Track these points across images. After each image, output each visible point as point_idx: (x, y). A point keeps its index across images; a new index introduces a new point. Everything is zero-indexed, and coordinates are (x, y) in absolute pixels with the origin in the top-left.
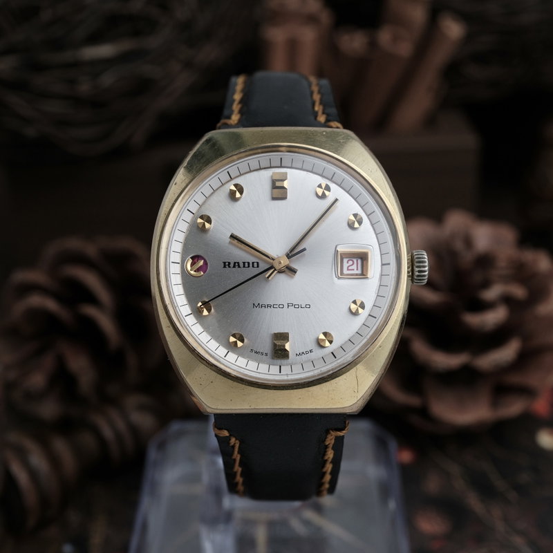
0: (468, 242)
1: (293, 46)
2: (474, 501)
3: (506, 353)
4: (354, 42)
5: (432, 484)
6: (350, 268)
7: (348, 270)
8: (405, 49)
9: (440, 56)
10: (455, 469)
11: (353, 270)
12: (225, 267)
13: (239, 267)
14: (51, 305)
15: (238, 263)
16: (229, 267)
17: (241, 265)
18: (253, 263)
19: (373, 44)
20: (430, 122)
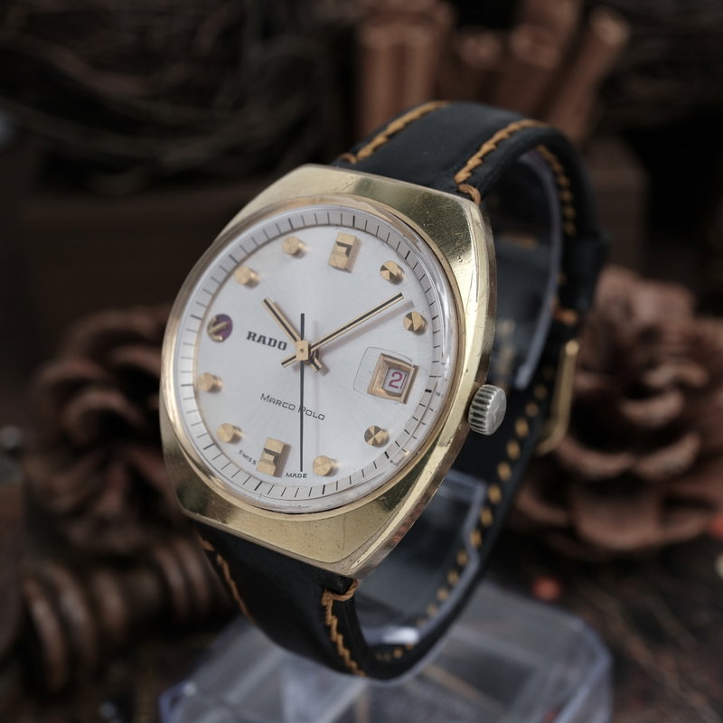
0: (628, 309)
3: (679, 455)
4: (481, 49)
6: (393, 384)
7: (390, 385)
8: (548, 57)
9: (594, 66)
11: (397, 387)
12: (249, 338)
13: (264, 343)
15: (265, 338)
16: (253, 340)
17: (267, 341)
18: (280, 343)
19: (506, 52)
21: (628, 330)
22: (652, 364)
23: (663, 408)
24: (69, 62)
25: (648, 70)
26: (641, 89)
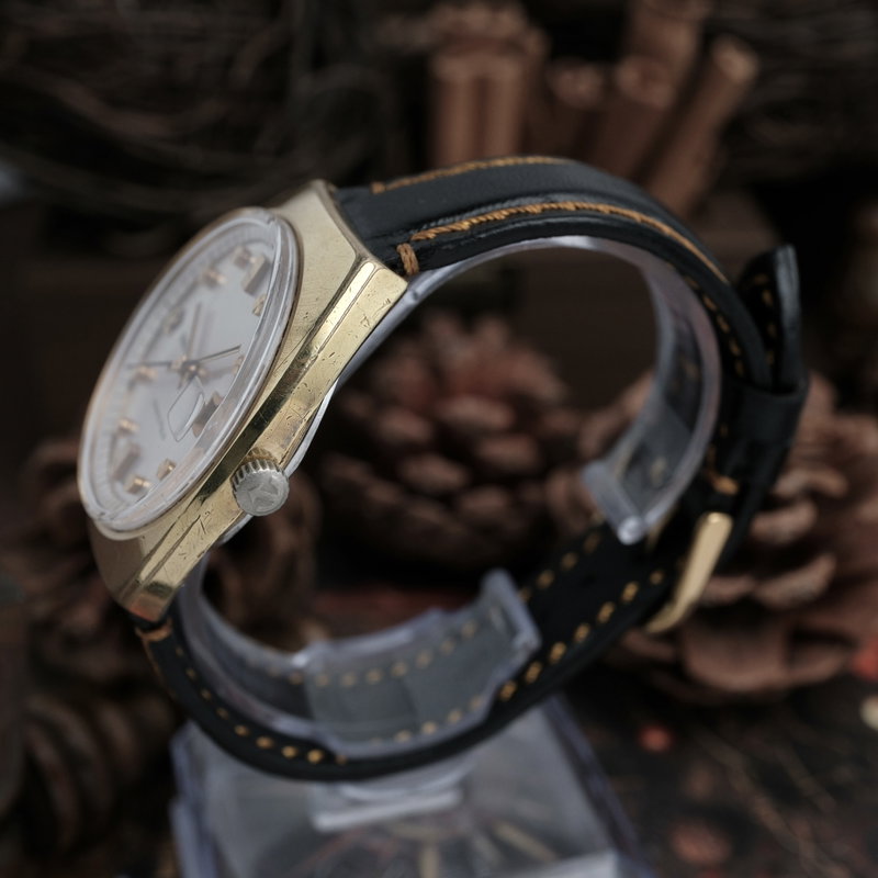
1: (483, 89)
2: (765, 811)
3: (810, 579)
4: (579, 84)
5: (699, 784)
8: (660, 95)
9: (716, 107)
10: (733, 759)
19: (610, 88)
23: (790, 522)
25: (780, 112)
26: (773, 133)
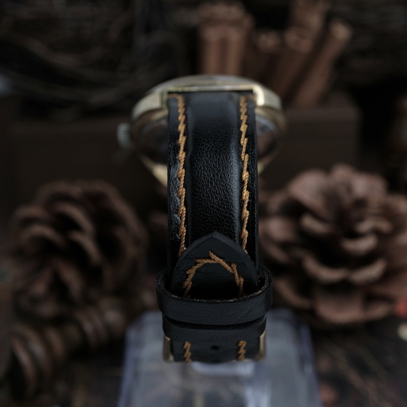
0: (349, 189)
3: (374, 271)
5: (323, 365)
14: (47, 232)
20: (324, 99)
21: (347, 200)
22: (361, 219)
23: (365, 245)
24: (37, 47)
